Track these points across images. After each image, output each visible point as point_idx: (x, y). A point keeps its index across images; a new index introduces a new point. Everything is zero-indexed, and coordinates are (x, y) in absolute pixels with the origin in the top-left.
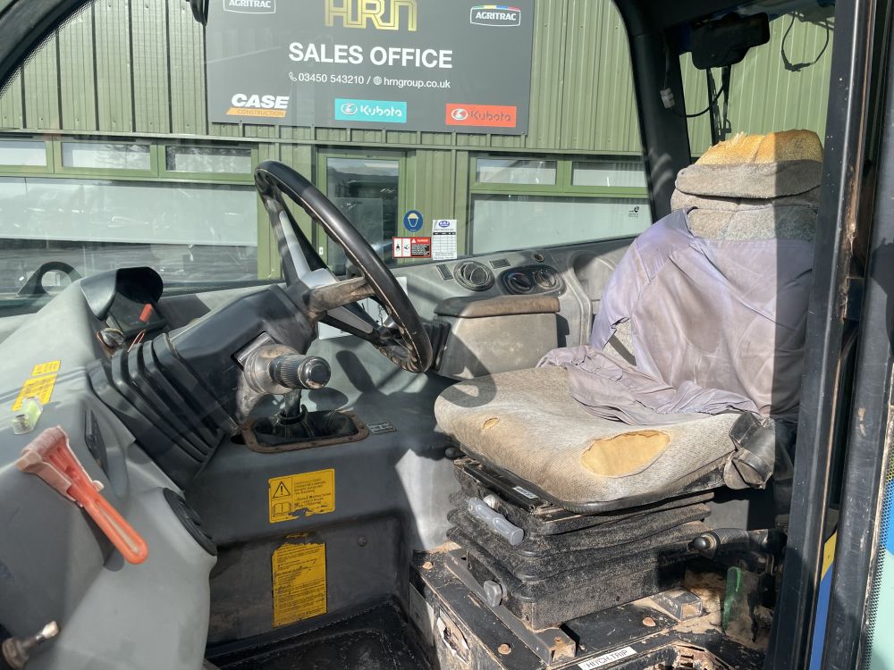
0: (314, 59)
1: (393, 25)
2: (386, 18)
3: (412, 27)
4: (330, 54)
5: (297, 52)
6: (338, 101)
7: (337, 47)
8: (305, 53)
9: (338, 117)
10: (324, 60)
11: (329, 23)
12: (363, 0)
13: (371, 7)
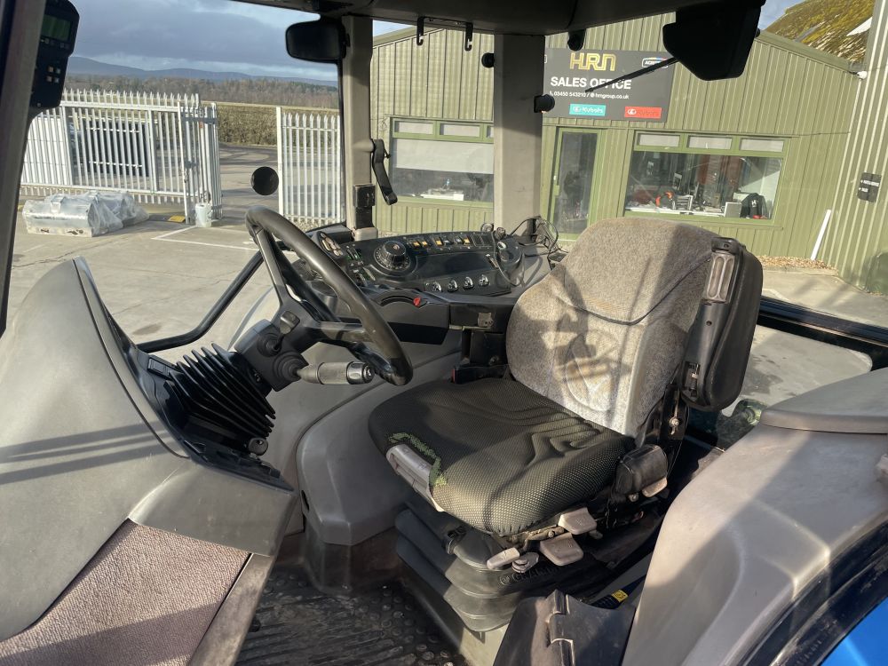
0: (562, 85)
1: (603, 68)
2: (600, 64)
3: (612, 69)
4: (571, 82)
5: (555, 81)
6: (571, 105)
7: (574, 79)
8: (558, 81)
9: (571, 113)
10: (567, 85)
11: (572, 67)
12: (590, 55)
13: (593, 59)
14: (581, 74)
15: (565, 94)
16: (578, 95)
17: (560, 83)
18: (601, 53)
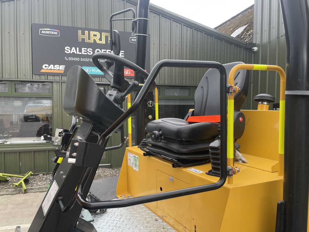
0: (74, 53)
1: (103, 42)
2: (100, 39)
4: (80, 51)
5: (68, 50)
7: (83, 49)
10: (78, 53)
11: (80, 40)
12: (92, 33)
13: (95, 35)
14: (88, 45)
15: (77, 59)
16: (87, 60)
17: (72, 51)
18: (101, 31)
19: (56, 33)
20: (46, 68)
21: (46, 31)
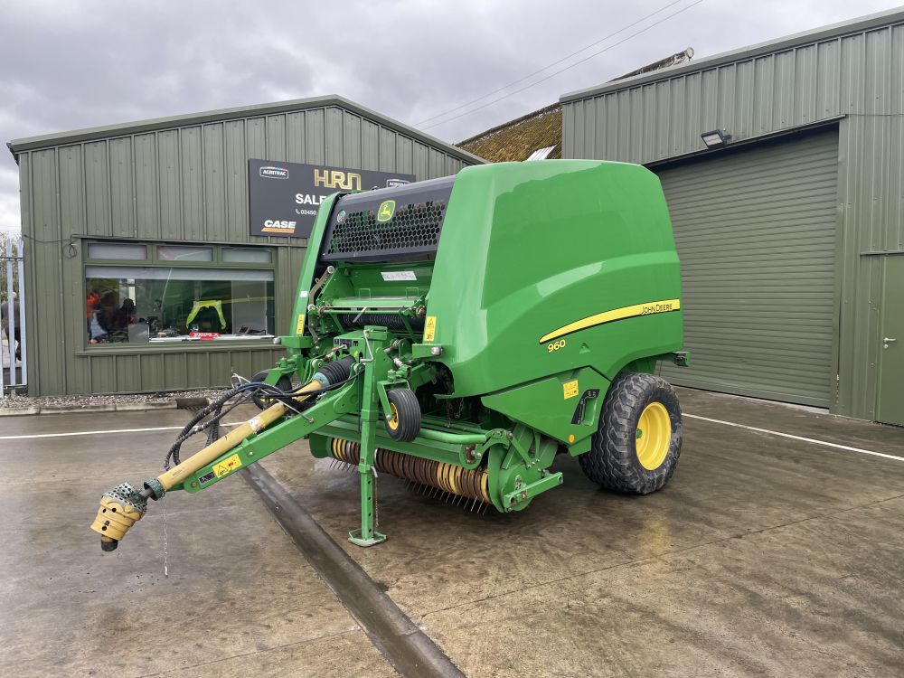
0: (308, 203)
1: (349, 187)
2: (346, 183)
3: (359, 188)
4: (318, 200)
5: (300, 199)
7: (321, 197)
8: (304, 198)
10: (314, 203)
11: (317, 184)
12: (334, 174)
13: (338, 177)
14: (327, 192)
15: (314, 213)
17: (306, 201)
18: (346, 171)
19: (283, 174)
20: (270, 226)
21: (269, 171)
